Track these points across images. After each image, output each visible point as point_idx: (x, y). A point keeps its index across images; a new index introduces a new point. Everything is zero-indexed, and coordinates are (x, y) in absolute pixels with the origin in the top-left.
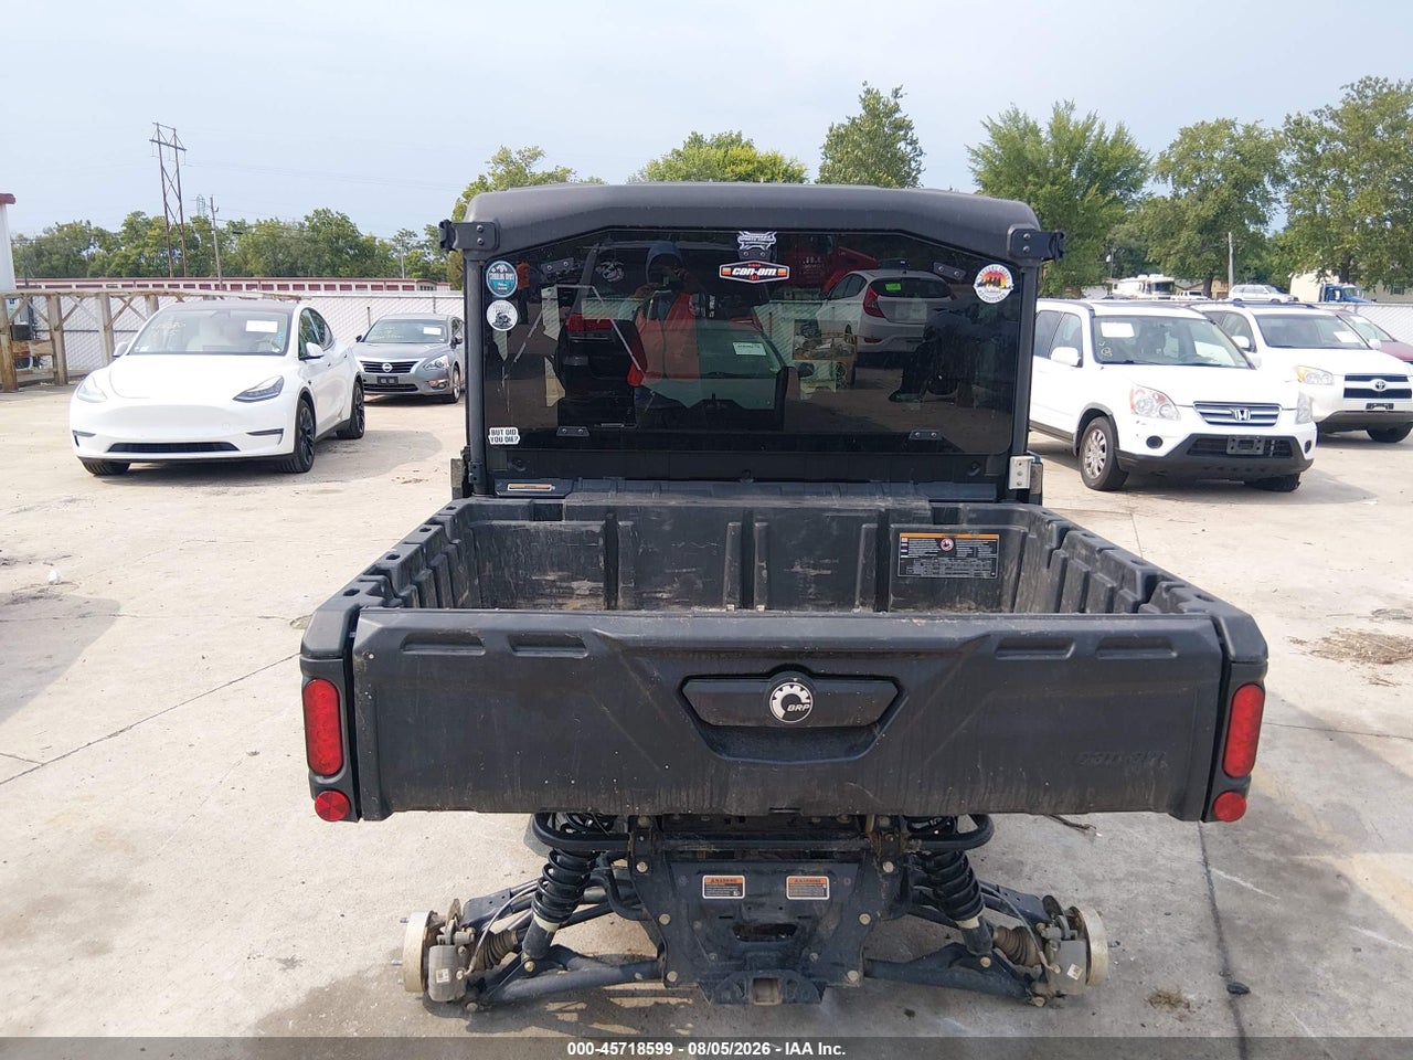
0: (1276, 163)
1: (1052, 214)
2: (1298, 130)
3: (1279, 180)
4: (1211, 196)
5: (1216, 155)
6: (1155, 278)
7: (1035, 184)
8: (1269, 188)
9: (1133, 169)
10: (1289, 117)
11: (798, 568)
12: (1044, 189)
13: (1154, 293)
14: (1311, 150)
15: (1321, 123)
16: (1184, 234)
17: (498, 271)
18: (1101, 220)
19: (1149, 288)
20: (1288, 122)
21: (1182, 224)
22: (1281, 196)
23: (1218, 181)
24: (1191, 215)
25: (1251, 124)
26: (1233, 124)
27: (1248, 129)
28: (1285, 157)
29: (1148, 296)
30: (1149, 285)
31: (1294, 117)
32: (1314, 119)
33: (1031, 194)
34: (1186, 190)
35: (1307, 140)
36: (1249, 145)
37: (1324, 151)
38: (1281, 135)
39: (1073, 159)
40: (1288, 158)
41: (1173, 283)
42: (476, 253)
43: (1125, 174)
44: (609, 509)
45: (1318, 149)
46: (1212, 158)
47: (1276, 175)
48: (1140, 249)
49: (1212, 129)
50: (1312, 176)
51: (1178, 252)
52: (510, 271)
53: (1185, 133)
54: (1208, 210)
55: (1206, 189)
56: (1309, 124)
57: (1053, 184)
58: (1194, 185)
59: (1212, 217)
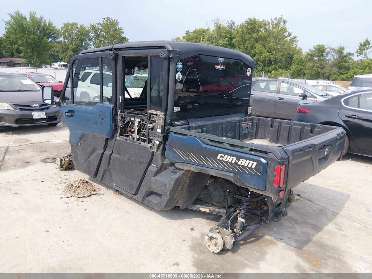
0: (89, 36)
1: (34, 43)
2: (93, 27)
3: (90, 40)
4: (74, 42)
5: (74, 32)
6: (62, 63)
7: (28, 34)
8: (88, 42)
9: (55, 33)
10: (91, 24)
11: (229, 135)
12: (31, 36)
13: (63, 67)
14: (97, 33)
15: (98, 27)
16: (69, 52)
17: (179, 64)
18: (49, 46)
19: (61, 66)
20: (91, 25)
21: (68, 49)
22: (91, 44)
23: (75, 39)
24: (70, 47)
25: (82, 25)
26: (77, 24)
27: (81, 26)
28: (91, 34)
29: (61, 68)
30: (61, 65)
31: (92, 24)
32: (97, 26)
33: (27, 37)
34: (67, 40)
35: (96, 31)
36: (82, 30)
37: (100, 34)
38: (89, 29)
39: (38, 28)
40: (92, 35)
41: (67, 65)
42: (176, 59)
43: (53, 34)
44: (202, 126)
45: (99, 33)
46: (73, 32)
47: (89, 39)
48: (55, 55)
49: (72, 25)
50: (98, 40)
51: (68, 57)
52: (181, 65)
53: (65, 25)
54: (74, 46)
55: (72, 40)
56: (96, 27)
57: (33, 35)
58: (69, 39)
59: (75, 48)
